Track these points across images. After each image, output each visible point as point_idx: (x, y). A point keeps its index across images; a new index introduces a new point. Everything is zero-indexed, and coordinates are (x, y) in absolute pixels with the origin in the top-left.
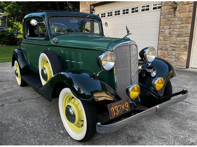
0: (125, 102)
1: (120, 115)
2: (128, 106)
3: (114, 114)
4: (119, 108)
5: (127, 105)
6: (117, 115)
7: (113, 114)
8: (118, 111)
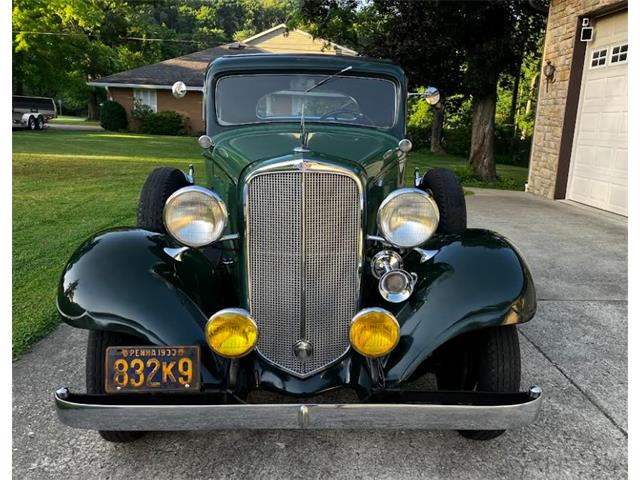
0: (178, 358)
1: (144, 390)
2: (189, 373)
3: (125, 382)
4: (147, 371)
5: (185, 369)
6: (133, 387)
7: (121, 379)
8: (142, 377)
